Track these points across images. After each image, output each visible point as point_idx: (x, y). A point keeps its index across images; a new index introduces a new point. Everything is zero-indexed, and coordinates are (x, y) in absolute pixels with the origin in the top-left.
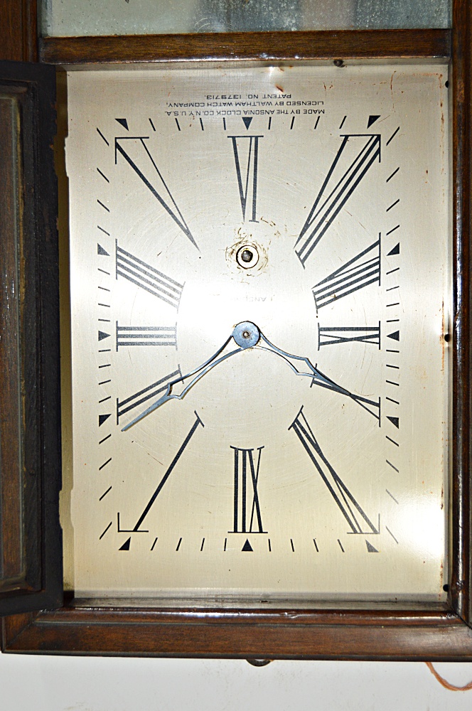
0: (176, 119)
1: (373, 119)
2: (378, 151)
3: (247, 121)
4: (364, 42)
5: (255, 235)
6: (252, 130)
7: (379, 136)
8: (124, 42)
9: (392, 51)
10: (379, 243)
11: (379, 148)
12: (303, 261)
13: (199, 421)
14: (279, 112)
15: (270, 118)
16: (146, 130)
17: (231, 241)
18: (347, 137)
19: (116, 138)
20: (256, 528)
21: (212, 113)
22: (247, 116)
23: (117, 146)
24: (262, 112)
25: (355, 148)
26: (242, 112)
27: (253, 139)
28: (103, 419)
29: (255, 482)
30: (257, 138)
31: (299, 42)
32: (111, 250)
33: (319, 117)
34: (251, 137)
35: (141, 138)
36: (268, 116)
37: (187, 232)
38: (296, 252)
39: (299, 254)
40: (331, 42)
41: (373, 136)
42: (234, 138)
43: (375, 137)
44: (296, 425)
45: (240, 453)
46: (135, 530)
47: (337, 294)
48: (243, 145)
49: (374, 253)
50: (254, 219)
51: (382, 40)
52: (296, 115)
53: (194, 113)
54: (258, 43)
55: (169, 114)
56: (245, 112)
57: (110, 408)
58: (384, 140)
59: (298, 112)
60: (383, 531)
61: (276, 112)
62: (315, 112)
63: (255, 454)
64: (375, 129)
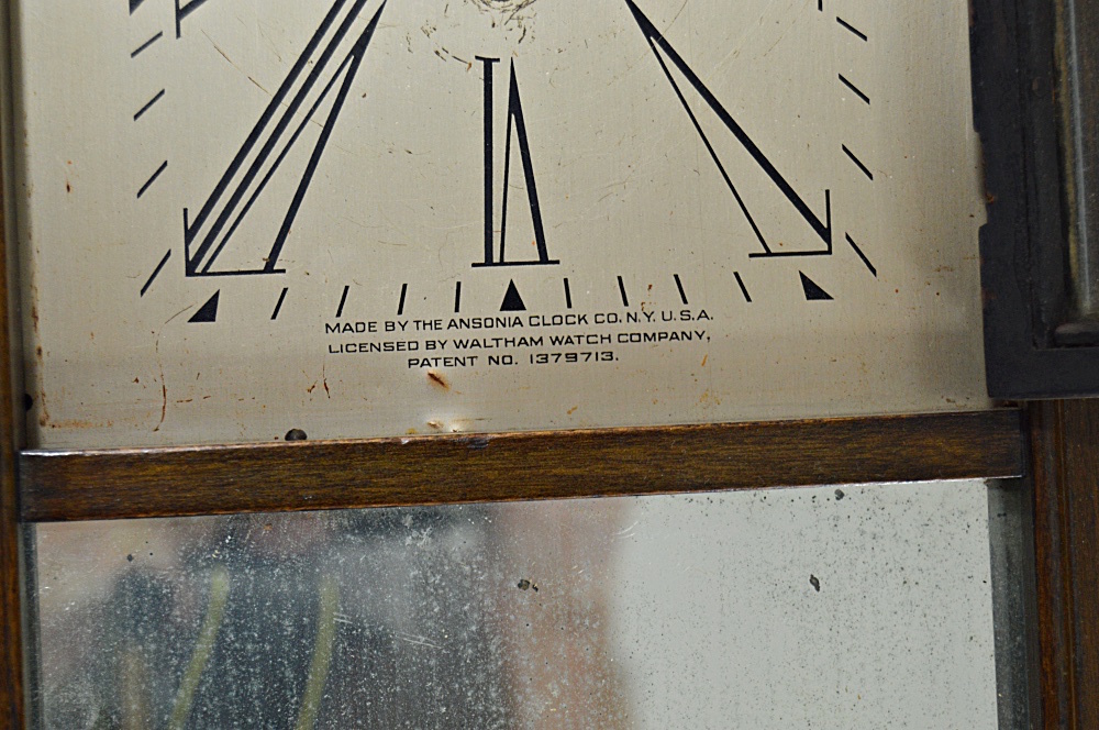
0: (685, 302)
1: (207, 313)
2: (190, 234)
3: (513, 301)
4: (233, 484)
5: (485, 26)
6: (498, 280)
7: (190, 272)
8: (821, 470)
9: (166, 462)
11: (188, 242)
14: (436, 325)
15: (457, 310)
16: (754, 272)
18: (269, 269)
19: (829, 252)
21: (599, 319)
22: (513, 314)
23: (825, 233)
24: (478, 323)
25: (248, 242)
26: (525, 322)
27: (496, 259)
30: (489, 262)
31: (393, 481)
33: (339, 315)
34: (502, 263)
35: (769, 254)
36: (464, 314)
37: (648, 29)
40: (315, 481)
41: (204, 273)
42: (544, 260)
43: (199, 270)
48: (520, 242)
50: (488, 63)
51: (189, 490)
52: (396, 318)
53: (641, 316)
54: (492, 475)
55: (703, 315)
56: (518, 322)
58: (178, 263)
59: (390, 326)
61: (444, 325)
62: (348, 328)
64: (199, 291)
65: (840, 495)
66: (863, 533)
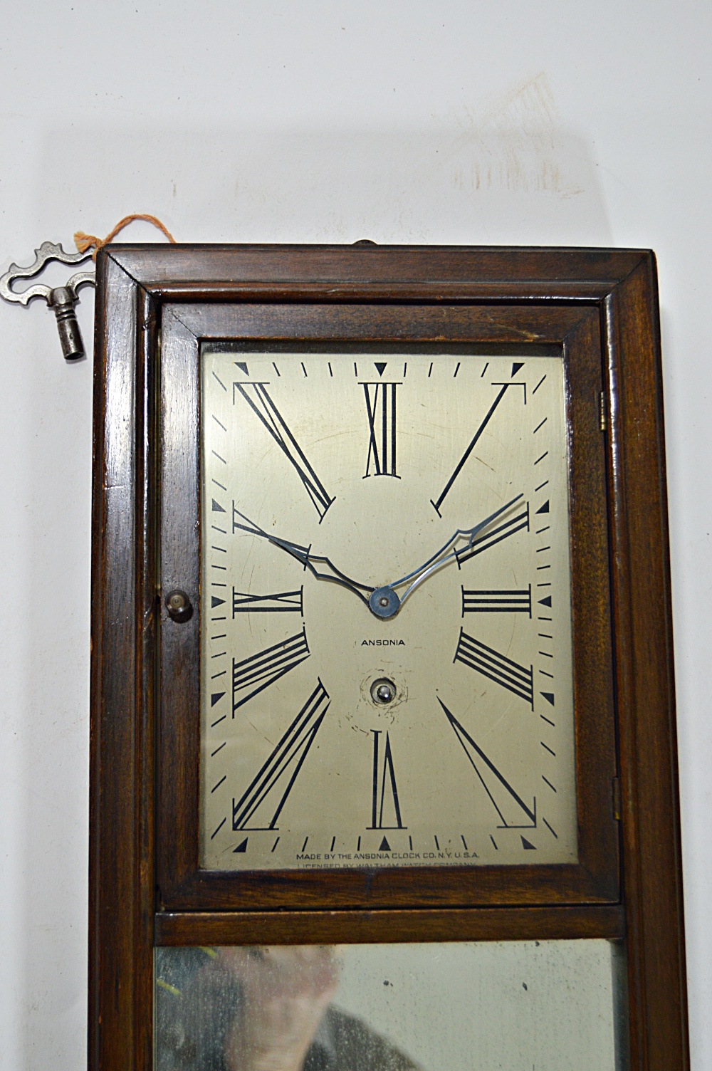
0: (466, 848)
1: (242, 848)
2: (235, 811)
3: (385, 846)
4: (253, 931)
5: (377, 717)
6: (378, 836)
7: (235, 828)
8: (528, 933)
9: (222, 920)
10: (235, 707)
11: (234, 814)
12: (321, 686)
13: (437, 507)
14: (348, 857)
15: (358, 849)
16: (500, 836)
17: (400, 709)
18: (271, 828)
19: (535, 827)
20: (372, 388)
21: (426, 855)
22: (385, 852)
23: (533, 818)
24: (368, 857)
25: (262, 816)
26: (390, 855)
27: (378, 826)
28: (545, 509)
29: (373, 439)
30: (374, 827)
31: (326, 932)
32: (538, 697)
33: (303, 850)
34: (380, 828)
35: (507, 827)
36: (362, 852)
37: (452, 719)
38: (328, 697)
39: (325, 694)
40: (291, 931)
41: (241, 829)
42: (400, 827)
43: (239, 827)
44: (327, 502)
45: (389, 471)
46: (506, 385)
47: (282, 649)
48: (389, 818)
49: (240, 696)
50: (376, 733)
51: (233, 934)
52: (329, 852)
53: (446, 855)
54: (373, 931)
55: (475, 855)
56: (387, 856)
57: (537, 521)
58: (229, 824)
59: (327, 857)
60: (230, 387)
61: (353, 856)
62: (307, 857)
63: (373, 470)
64: (240, 837)
65: (538, 944)
66: (548, 963)
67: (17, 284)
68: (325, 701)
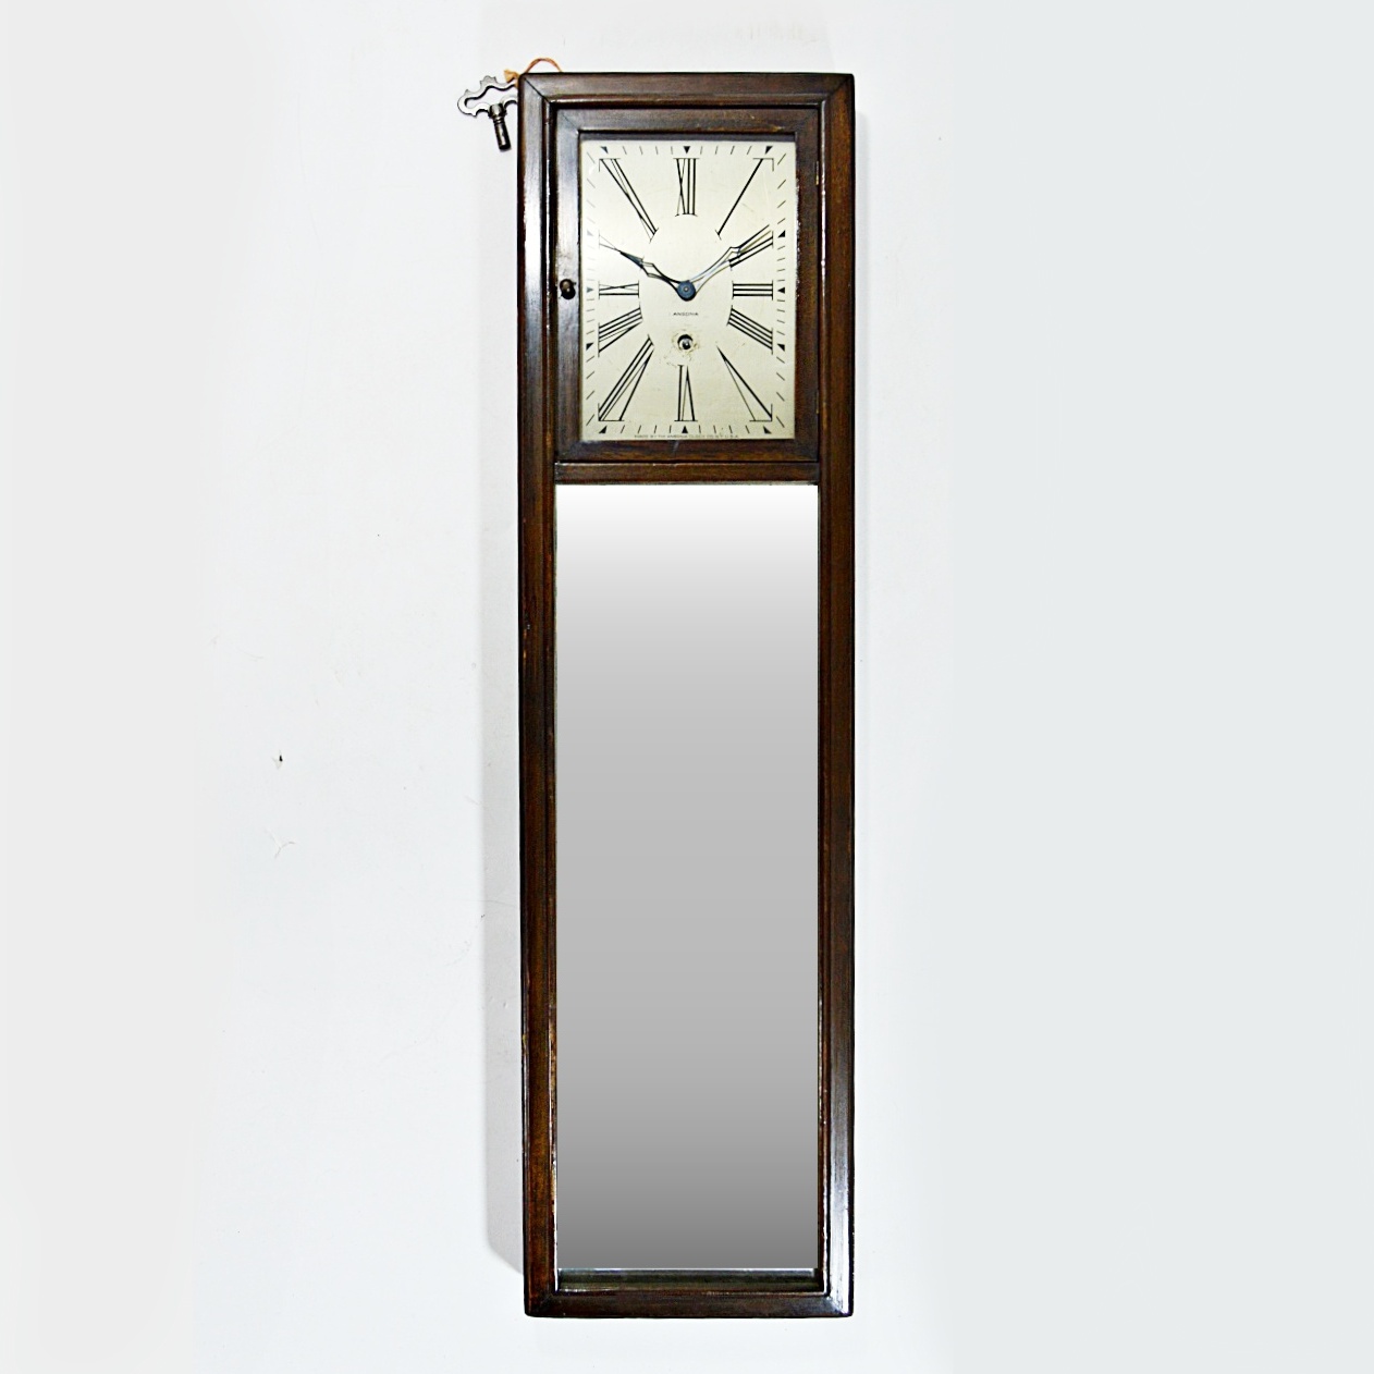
0: (731, 431)
1: (604, 431)
2: (600, 410)
3: (685, 429)
5: (681, 357)
6: (681, 425)
7: (600, 419)
10: (600, 351)
12: (649, 339)
13: (719, 234)
14: (664, 434)
15: (670, 431)
16: (751, 426)
17: (695, 352)
18: (620, 420)
19: (771, 421)
20: (681, 162)
21: (708, 434)
22: (685, 433)
23: (771, 416)
24: (675, 435)
25: (615, 413)
26: (688, 435)
27: (681, 419)
28: (783, 235)
29: (681, 194)
30: (679, 420)
32: (776, 347)
33: (638, 431)
34: (682, 421)
35: (755, 421)
36: (672, 432)
37: (725, 359)
38: (654, 345)
39: (652, 343)
41: (603, 420)
44: (654, 231)
45: (691, 212)
46: (762, 160)
47: (627, 317)
48: (688, 415)
49: (603, 344)
50: (681, 367)
52: (653, 434)
53: (719, 434)
56: (686, 435)
57: (777, 241)
58: (596, 418)
59: (652, 436)
60: (597, 161)
61: (666, 434)
62: (641, 434)
63: (681, 211)
64: (602, 425)
67: (469, 102)
68: (652, 348)
